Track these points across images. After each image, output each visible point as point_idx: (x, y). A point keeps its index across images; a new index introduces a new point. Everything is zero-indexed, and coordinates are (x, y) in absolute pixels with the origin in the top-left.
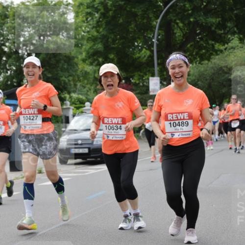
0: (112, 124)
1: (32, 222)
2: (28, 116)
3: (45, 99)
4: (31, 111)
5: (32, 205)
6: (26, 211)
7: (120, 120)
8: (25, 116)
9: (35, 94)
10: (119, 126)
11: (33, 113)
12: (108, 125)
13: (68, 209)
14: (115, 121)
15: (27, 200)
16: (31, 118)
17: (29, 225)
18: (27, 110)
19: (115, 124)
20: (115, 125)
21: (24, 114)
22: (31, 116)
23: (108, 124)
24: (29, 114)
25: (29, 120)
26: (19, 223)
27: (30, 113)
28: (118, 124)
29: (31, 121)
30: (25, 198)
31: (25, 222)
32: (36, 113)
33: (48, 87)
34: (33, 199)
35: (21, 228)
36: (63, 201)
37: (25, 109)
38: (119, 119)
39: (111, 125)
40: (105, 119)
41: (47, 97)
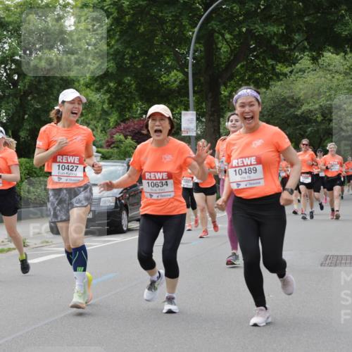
0: (156, 179)
4: (71, 159)
7: (165, 175)
12: (150, 182)
14: (159, 176)
19: (159, 179)
21: (60, 162)
22: (70, 165)
24: (68, 163)
29: (70, 171)
32: (76, 162)
40: (147, 174)
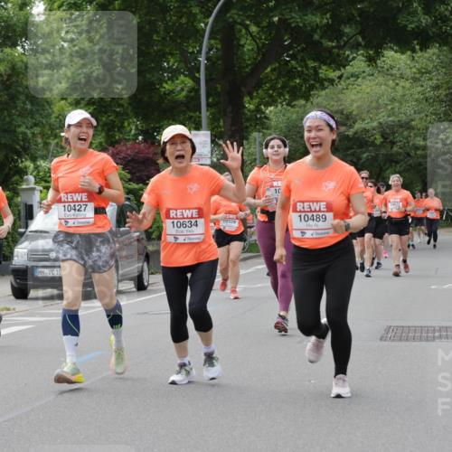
0: (184, 218)
1: (76, 371)
2: (72, 205)
3: (98, 178)
4: (77, 197)
5: (77, 345)
6: (67, 354)
8: (67, 204)
9: (84, 169)
10: (193, 221)
11: (79, 199)
12: (176, 221)
13: (126, 355)
14: (187, 213)
15: (69, 336)
16: (77, 208)
17: (73, 375)
18: (69, 195)
19: (187, 218)
20: (187, 220)
21: (65, 202)
23: (177, 218)
24: (73, 202)
25: (73, 211)
26: (58, 371)
27: (75, 199)
28: (192, 218)
29: (77, 212)
30: (66, 333)
31: (67, 369)
32: (84, 199)
33: (103, 159)
34: (77, 335)
35: (60, 379)
36: (119, 341)
37: (67, 193)
38: (194, 211)
39: (181, 221)
40: (171, 212)
41: (103, 174)
